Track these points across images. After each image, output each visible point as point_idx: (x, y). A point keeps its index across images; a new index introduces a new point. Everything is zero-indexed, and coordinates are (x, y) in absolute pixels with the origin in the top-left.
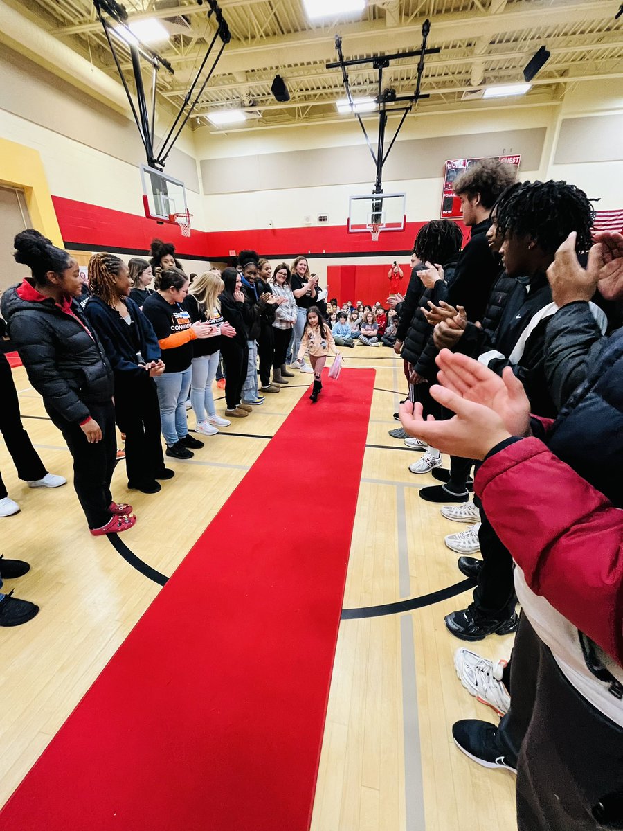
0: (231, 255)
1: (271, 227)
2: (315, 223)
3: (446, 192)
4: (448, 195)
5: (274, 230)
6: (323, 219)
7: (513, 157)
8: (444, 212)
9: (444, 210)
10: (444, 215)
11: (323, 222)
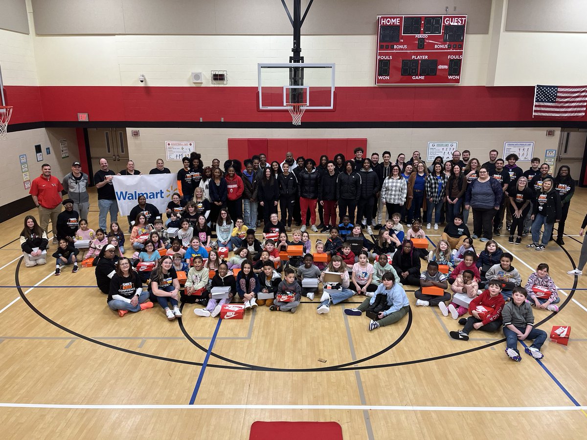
0: (80, 120)
1: (142, 85)
2: (207, 82)
3: (380, 54)
4: (384, 58)
5: (148, 89)
6: (218, 77)
7: (458, 17)
8: (380, 78)
9: (379, 75)
10: (379, 81)
11: (219, 82)
